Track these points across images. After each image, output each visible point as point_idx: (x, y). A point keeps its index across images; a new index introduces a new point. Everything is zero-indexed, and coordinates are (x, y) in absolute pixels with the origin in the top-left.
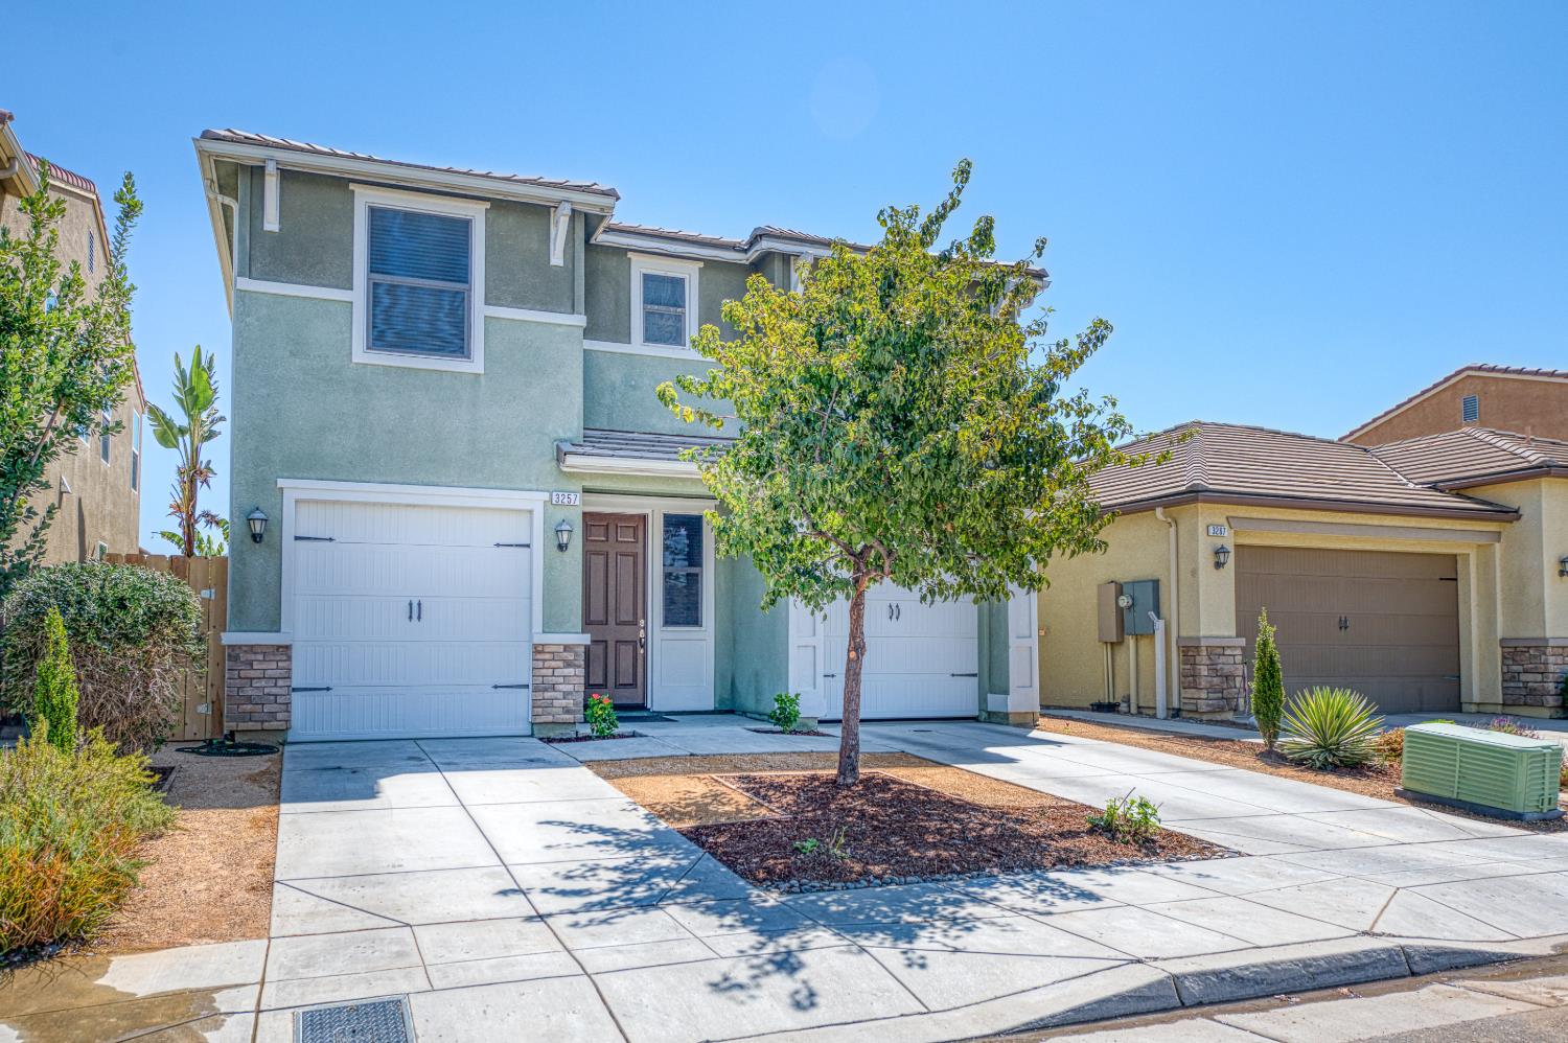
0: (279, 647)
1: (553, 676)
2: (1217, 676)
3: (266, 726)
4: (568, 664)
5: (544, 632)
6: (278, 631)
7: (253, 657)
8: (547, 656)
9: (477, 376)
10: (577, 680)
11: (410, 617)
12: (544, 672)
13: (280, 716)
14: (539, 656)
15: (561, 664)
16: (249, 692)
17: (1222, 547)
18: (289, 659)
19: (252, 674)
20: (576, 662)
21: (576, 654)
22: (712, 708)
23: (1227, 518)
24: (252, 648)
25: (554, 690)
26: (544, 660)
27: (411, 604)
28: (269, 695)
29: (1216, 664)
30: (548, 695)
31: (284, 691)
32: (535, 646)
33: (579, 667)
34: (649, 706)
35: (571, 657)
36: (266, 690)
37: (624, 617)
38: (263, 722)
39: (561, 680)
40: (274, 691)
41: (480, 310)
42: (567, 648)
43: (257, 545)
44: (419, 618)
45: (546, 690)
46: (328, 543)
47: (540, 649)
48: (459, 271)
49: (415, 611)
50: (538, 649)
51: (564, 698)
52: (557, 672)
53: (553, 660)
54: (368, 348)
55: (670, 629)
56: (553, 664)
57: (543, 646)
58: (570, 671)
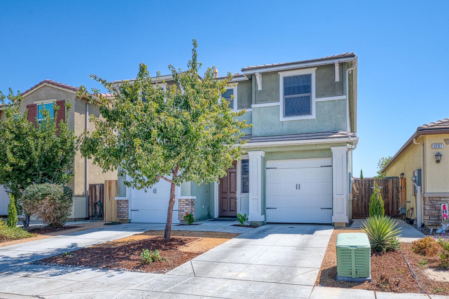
0: (126, 200)
1: (183, 208)
2: (436, 210)
3: (124, 219)
4: (187, 205)
5: (181, 196)
6: (126, 197)
7: (121, 203)
8: (182, 202)
10: (189, 209)
11: (154, 193)
12: (181, 206)
13: (126, 216)
15: (185, 204)
16: (121, 211)
17: (439, 153)
18: (128, 203)
19: (121, 207)
20: (189, 204)
21: (189, 202)
23: (444, 140)
24: (121, 201)
25: (183, 211)
26: (181, 203)
27: (154, 189)
28: (124, 211)
29: (435, 205)
30: (182, 213)
31: (127, 211)
32: (179, 200)
33: (190, 205)
35: (187, 202)
36: (124, 210)
37: (232, 191)
38: (123, 218)
39: (185, 209)
40: (125, 210)
42: (186, 200)
43: (122, 177)
44: (156, 193)
45: (181, 211)
47: (180, 200)
49: (155, 191)
52: (184, 207)
53: (183, 203)
55: (243, 194)
56: (183, 204)
57: (181, 199)
58: (187, 206)
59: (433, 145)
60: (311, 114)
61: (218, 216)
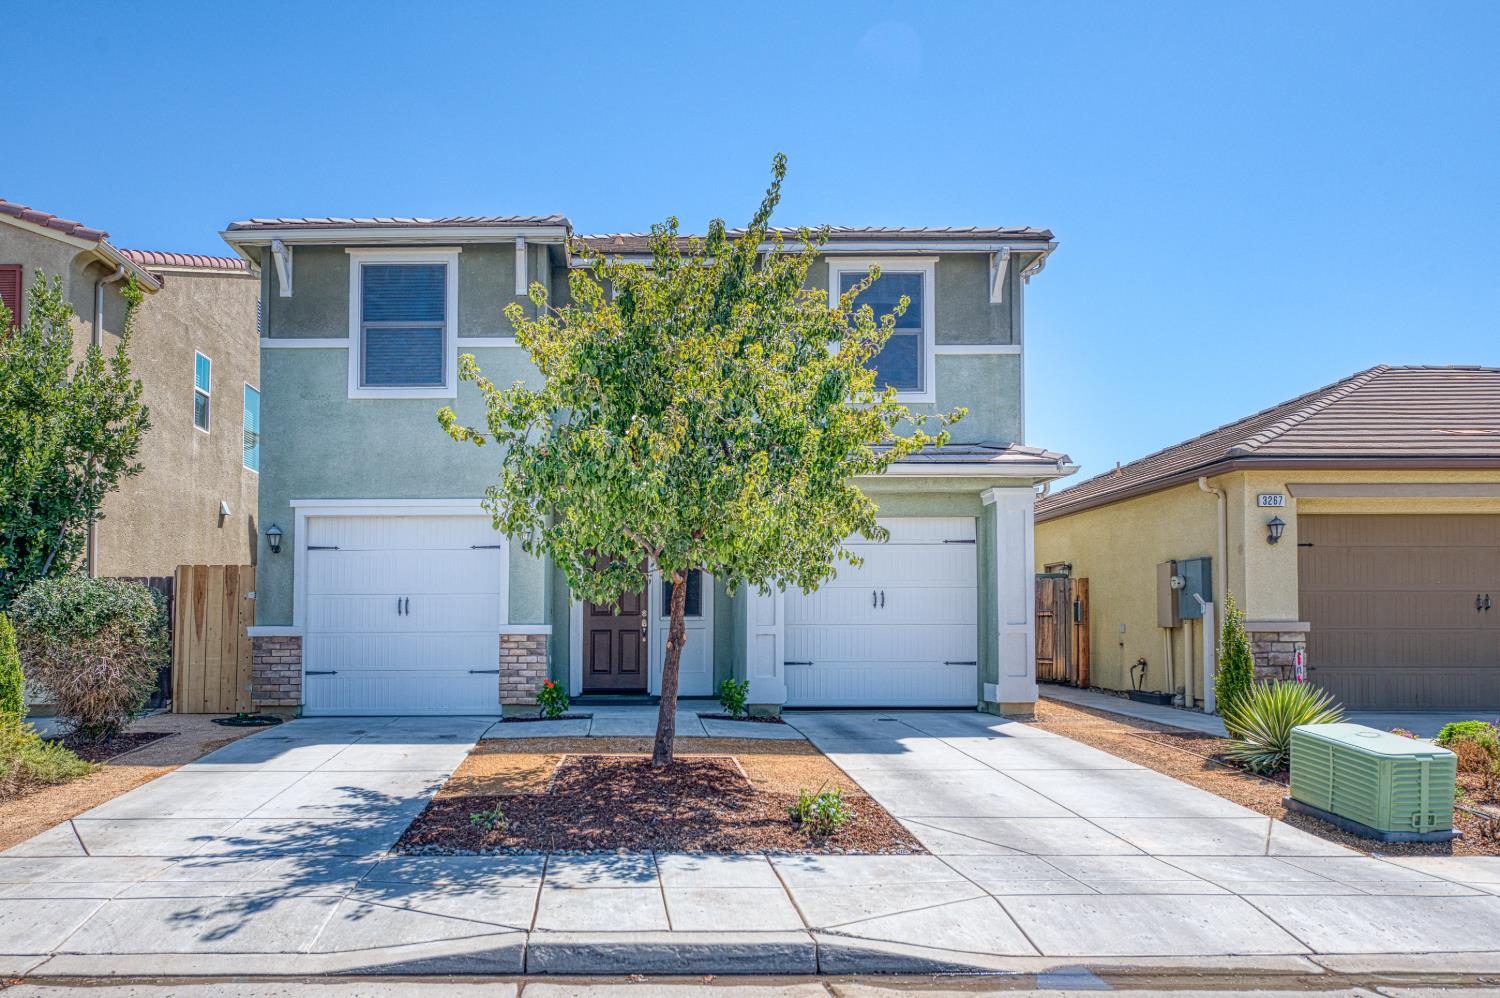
0: (292, 638)
1: (517, 662)
2: (1268, 666)
3: (282, 702)
4: (531, 652)
5: (510, 624)
6: (291, 625)
7: (271, 646)
8: (512, 645)
9: (453, 399)
10: (539, 667)
11: (400, 612)
12: (509, 659)
13: (292, 695)
14: (505, 645)
15: (524, 652)
16: (269, 674)
17: (1276, 519)
18: (300, 647)
19: (271, 660)
20: (539, 651)
21: (539, 644)
22: (711, 693)
23: (1286, 485)
24: (271, 639)
25: (518, 675)
26: (509, 649)
27: (400, 601)
28: (284, 677)
29: (1267, 652)
30: (512, 679)
31: (296, 674)
32: (502, 636)
33: (541, 654)
34: (649, 691)
35: (533, 645)
36: (282, 673)
37: (627, 609)
38: (279, 699)
39: (525, 666)
40: (288, 674)
41: (453, 341)
42: (530, 638)
43: (276, 555)
44: (407, 612)
45: (510, 675)
46: (333, 552)
47: (506, 638)
48: (438, 312)
49: (403, 607)
50: (504, 639)
51: (527, 683)
52: (521, 659)
53: (518, 648)
54: (361, 386)
56: (518, 652)
57: (509, 636)
58: (533, 659)
59: (1261, 497)
60: (922, 390)
61: (581, 691)
